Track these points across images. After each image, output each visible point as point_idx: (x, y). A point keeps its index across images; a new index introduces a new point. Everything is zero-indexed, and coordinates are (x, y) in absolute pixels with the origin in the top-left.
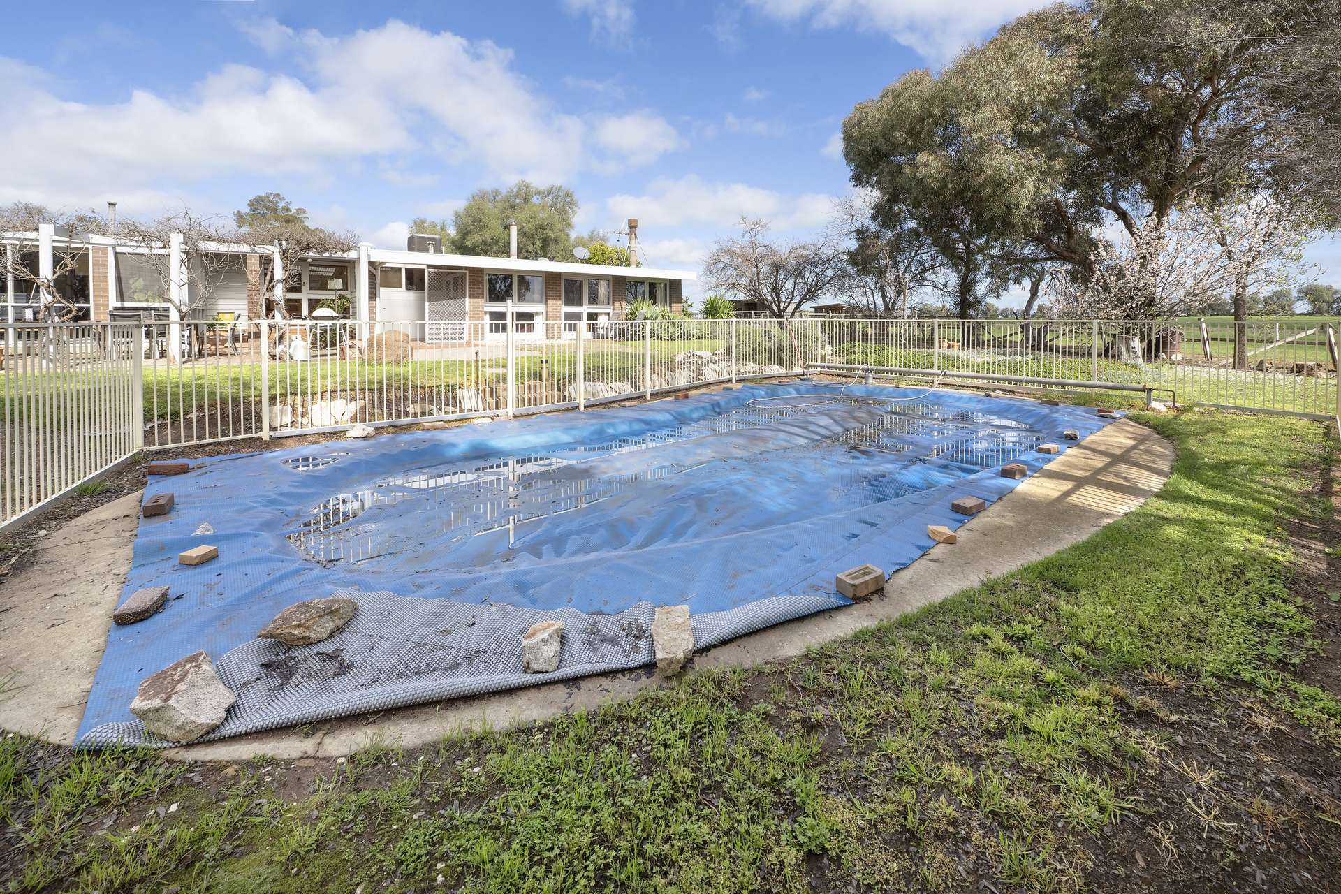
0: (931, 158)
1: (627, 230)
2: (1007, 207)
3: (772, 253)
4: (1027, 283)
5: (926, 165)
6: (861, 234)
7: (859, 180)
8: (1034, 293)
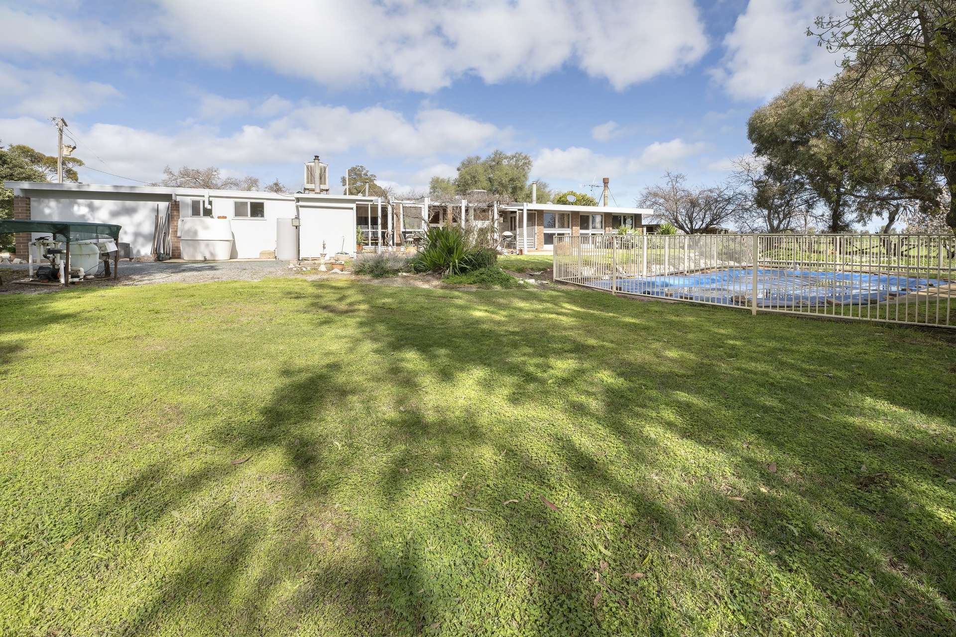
0: (820, 142)
1: (603, 185)
2: (875, 169)
3: (689, 194)
4: (886, 214)
5: (816, 146)
6: (758, 183)
7: (759, 152)
8: (892, 220)
